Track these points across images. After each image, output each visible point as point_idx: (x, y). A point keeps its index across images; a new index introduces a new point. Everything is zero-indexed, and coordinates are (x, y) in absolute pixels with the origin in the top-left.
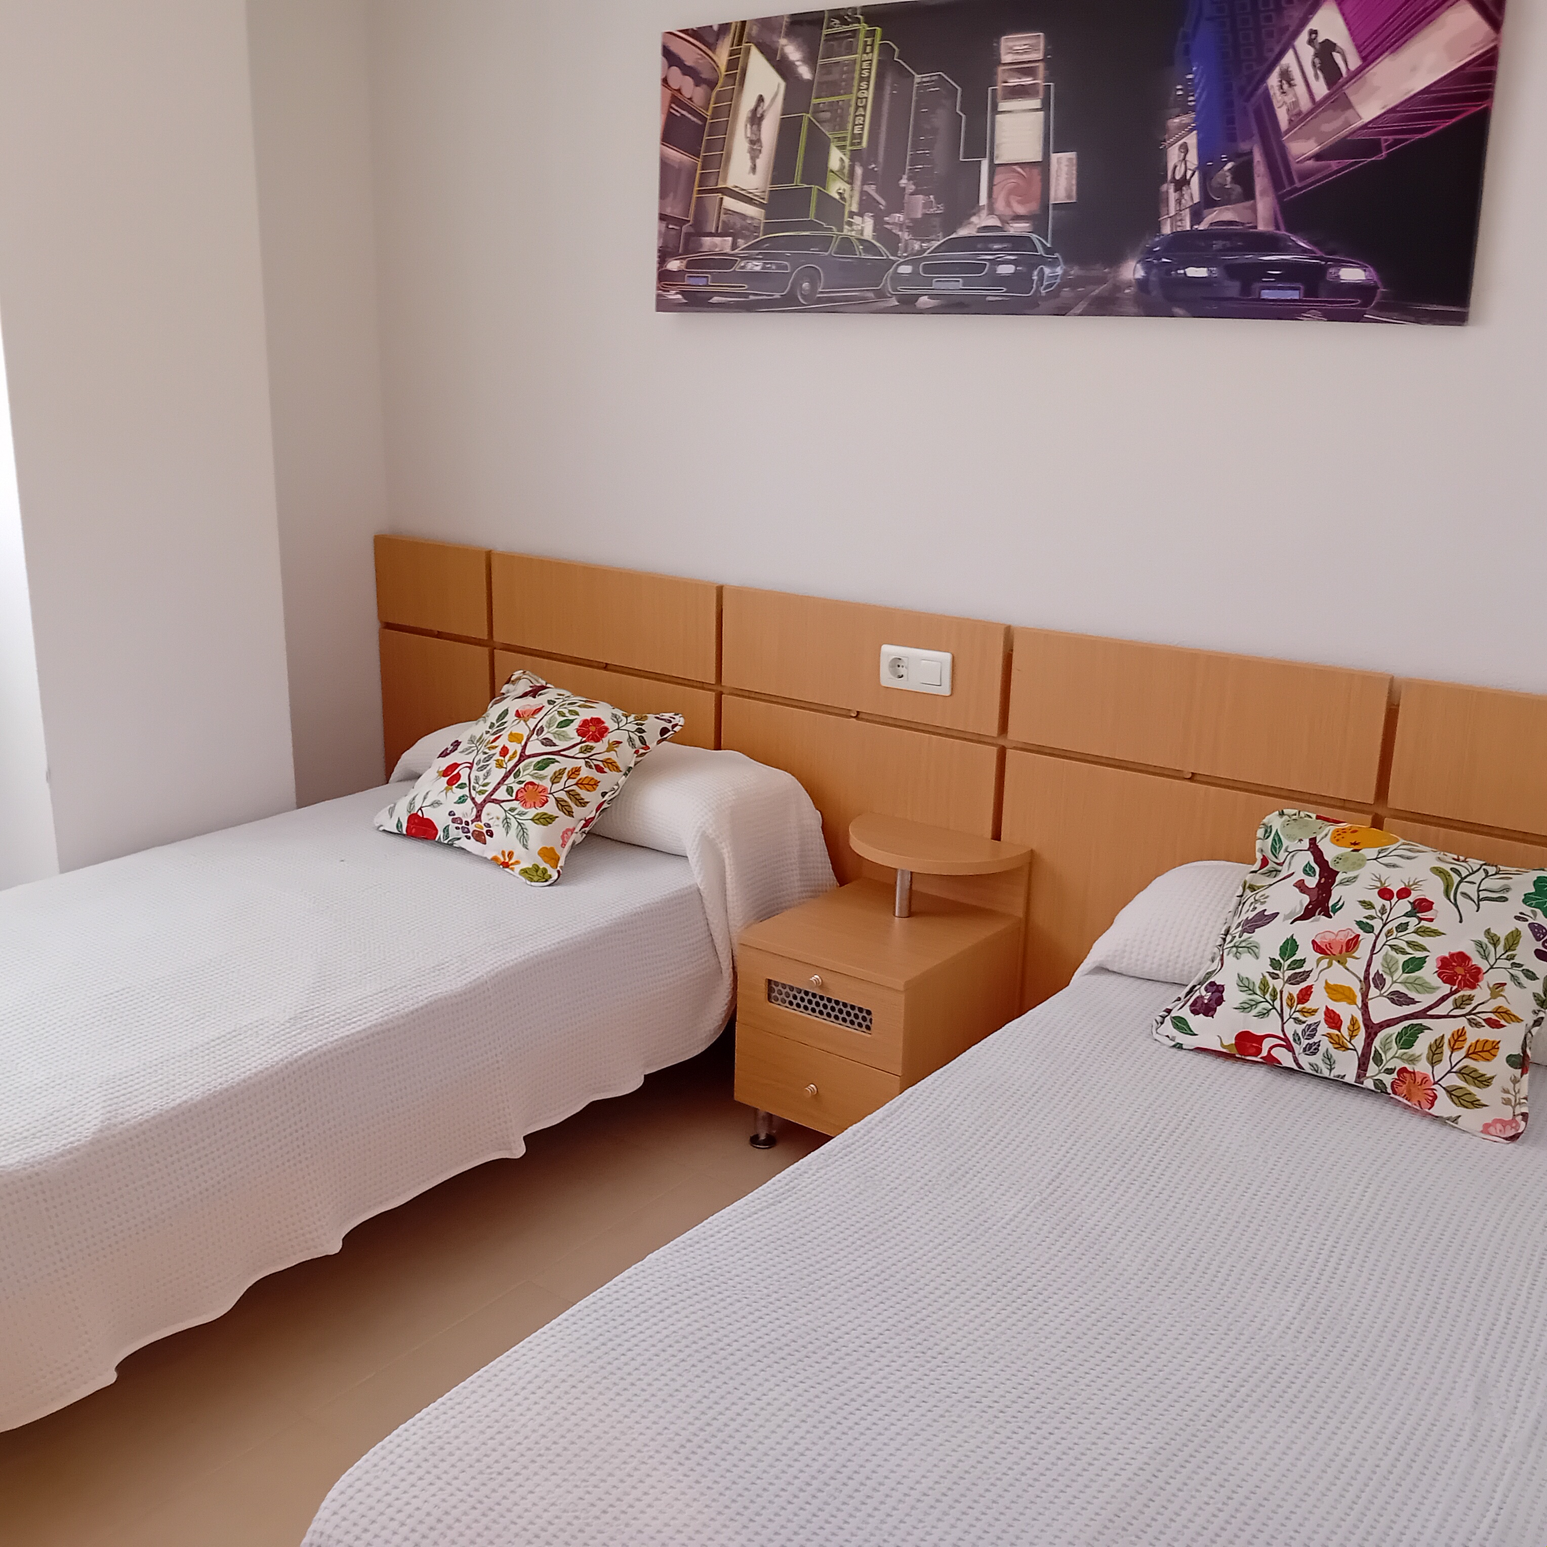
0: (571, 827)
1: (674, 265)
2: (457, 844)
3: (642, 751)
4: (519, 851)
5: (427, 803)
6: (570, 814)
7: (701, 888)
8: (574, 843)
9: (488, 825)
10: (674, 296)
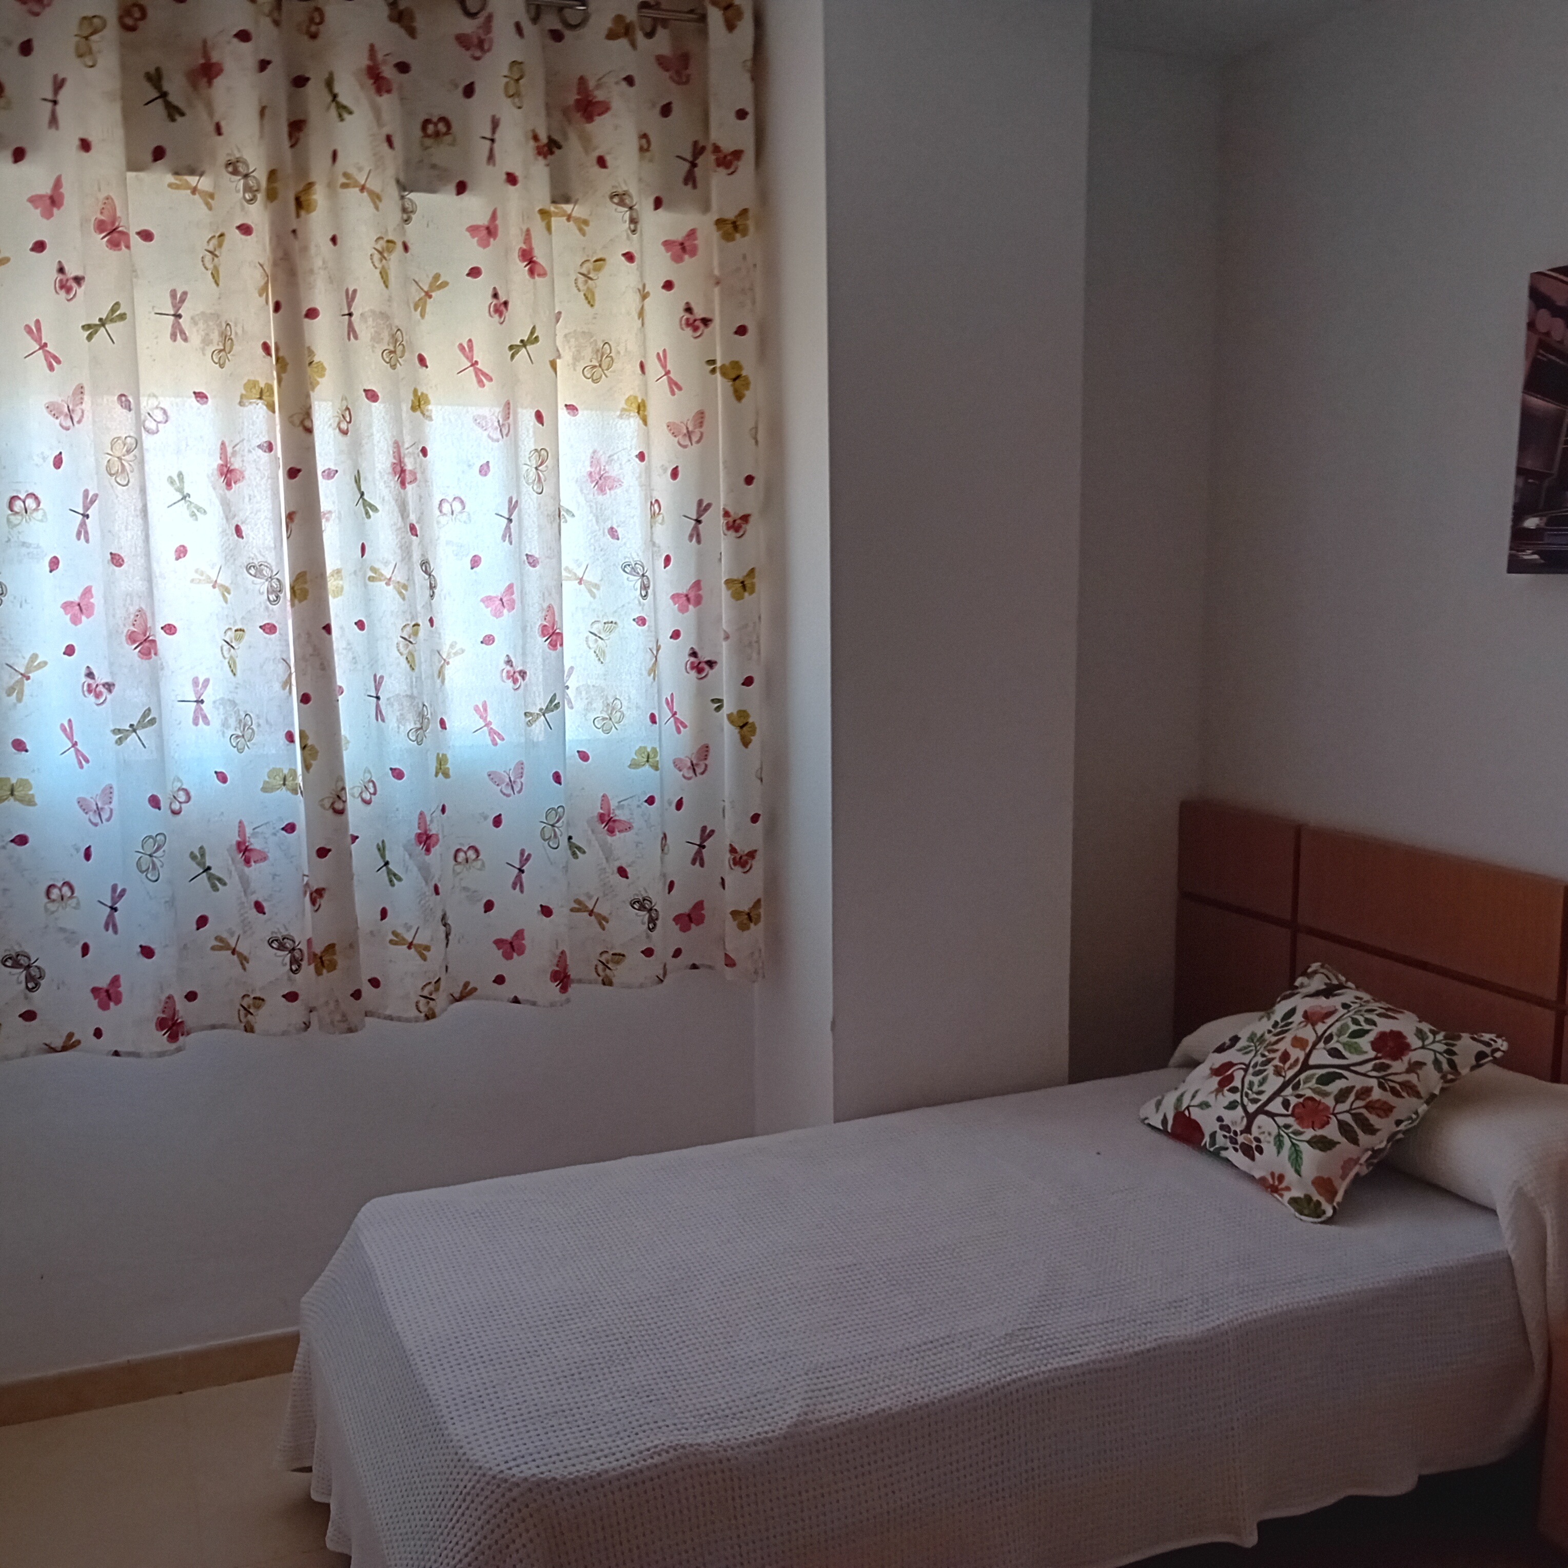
0: (1355, 1157)
1: (1531, 523)
2: (1224, 1154)
3: (1450, 1077)
4: (1291, 1176)
5: (1196, 1101)
6: (1354, 1140)
7: (1513, 1257)
8: (1357, 1174)
9: (1257, 1140)
10: (1529, 556)
